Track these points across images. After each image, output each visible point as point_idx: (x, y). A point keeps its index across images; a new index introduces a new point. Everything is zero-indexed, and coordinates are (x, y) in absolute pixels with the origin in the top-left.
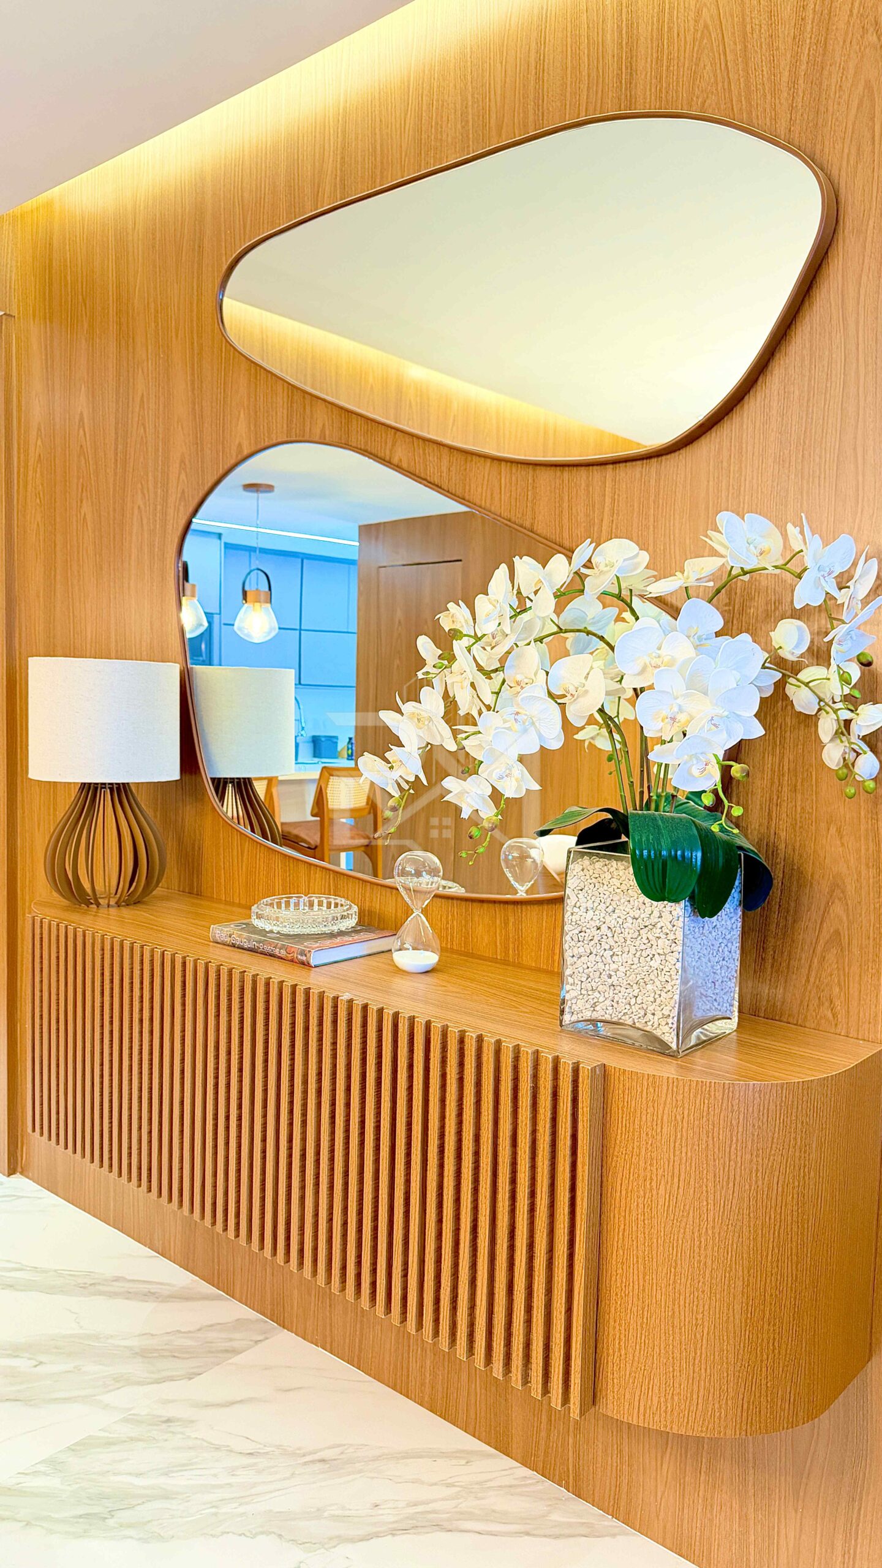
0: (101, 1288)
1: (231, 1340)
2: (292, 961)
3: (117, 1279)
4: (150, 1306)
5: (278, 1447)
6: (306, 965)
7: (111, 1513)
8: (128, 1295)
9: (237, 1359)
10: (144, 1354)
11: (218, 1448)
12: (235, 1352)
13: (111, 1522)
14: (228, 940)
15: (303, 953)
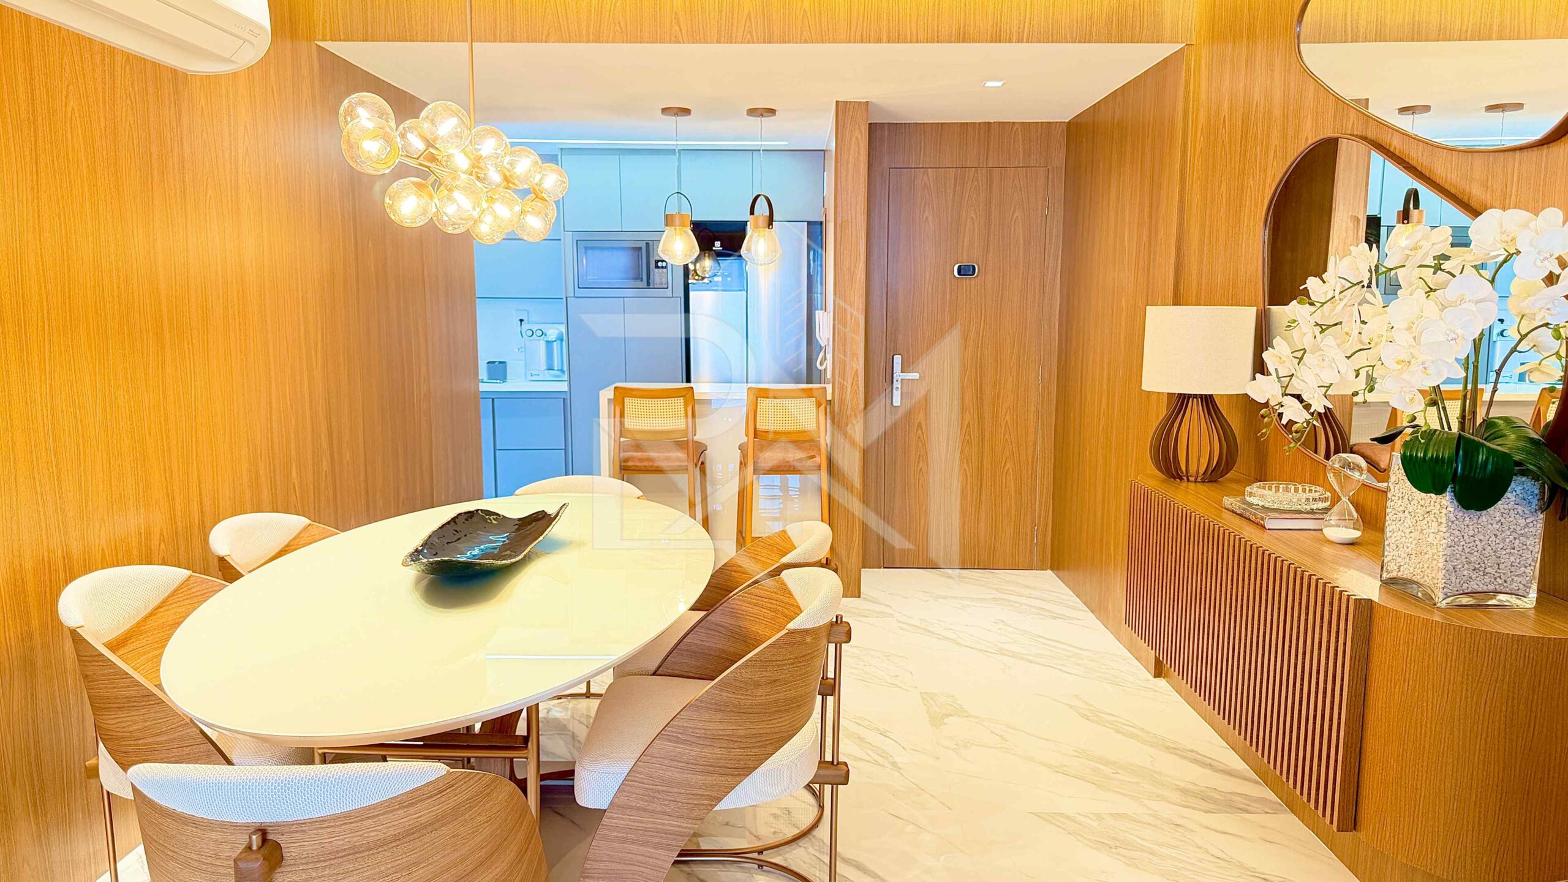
0: (1179, 752)
1: (1248, 805)
2: (1257, 524)
3: (1192, 751)
4: (1207, 771)
5: (1239, 862)
6: (1263, 527)
7: (1116, 847)
8: (1195, 761)
9: (1247, 816)
10: (1184, 791)
11: (1200, 848)
12: (1247, 811)
13: (1113, 850)
14: (1230, 507)
15: (1262, 519)
